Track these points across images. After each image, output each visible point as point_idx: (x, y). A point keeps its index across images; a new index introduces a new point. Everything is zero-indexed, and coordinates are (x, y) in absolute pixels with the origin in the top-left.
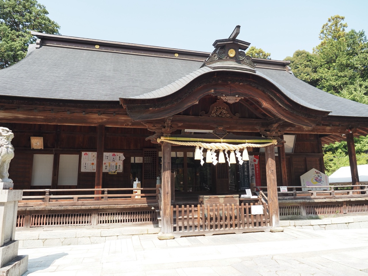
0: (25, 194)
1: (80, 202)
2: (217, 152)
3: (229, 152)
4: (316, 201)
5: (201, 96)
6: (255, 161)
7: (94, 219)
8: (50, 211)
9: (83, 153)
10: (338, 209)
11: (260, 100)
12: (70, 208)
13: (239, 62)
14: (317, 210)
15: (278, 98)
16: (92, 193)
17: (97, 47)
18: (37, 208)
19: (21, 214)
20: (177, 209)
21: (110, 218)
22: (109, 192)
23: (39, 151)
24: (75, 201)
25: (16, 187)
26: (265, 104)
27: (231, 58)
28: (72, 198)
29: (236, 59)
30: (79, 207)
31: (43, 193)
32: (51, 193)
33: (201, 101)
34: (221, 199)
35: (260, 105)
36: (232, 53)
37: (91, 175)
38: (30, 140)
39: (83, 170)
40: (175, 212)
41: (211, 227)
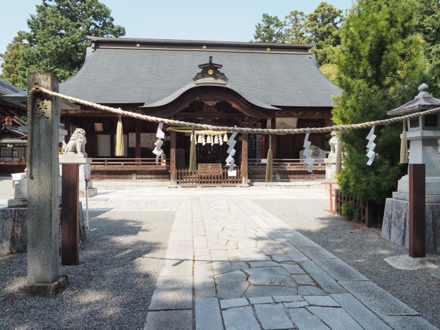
0: (93, 161)
1: (125, 166)
2: (206, 136)
3: (214, 137)
4: (288, 169)
5: (190, 102)
6: (262, 139)
7: (134, 177)
8: (108, 171)
9: (130, 134)
10: (307, 176)
11: (231, 102)
12: (119, 169)
13: (216, 78)
14: (290, 176)
15: (242, 101)
16: (134, 161)
17: (138, 45)
18: (101, 169)
19: (93, 172)
20: (179, 171)
21: (144, 176)
22: (142, 161)
23: (101, 133)
24: (122, 165)
25: (88, 157)
26: (234, 105)
27: (211, 76)
28: (120, 164)
29: (214, 76)
30: (124, 169)
31: (104, 161)
32: (108, 161)
33: (190, 105)
34: (210, 166)
35: (231, 106)
36: (211, 72)
37: (133, 149)
38: (94, 125)
39: (130, 146)
40: (178, 173)
41: (201, 183)
